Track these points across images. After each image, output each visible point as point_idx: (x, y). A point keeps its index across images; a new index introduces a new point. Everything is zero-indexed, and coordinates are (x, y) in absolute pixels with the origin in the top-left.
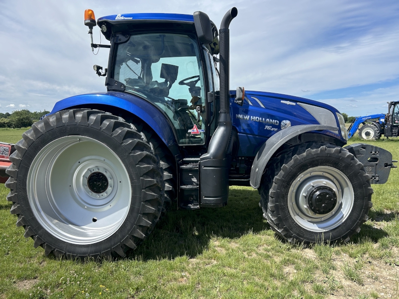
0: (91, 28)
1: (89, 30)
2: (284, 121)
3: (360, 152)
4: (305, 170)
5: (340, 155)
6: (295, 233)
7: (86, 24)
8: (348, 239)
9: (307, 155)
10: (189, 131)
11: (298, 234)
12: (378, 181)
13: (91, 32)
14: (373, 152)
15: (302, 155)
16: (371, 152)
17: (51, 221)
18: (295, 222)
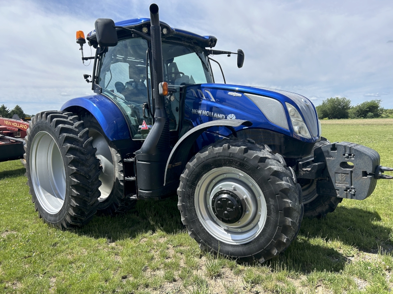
0: (82, 45)
1: (80, 47)
2: (230, 115)
3: (330, 154)
4: (209, 171)
5: (245, 155)
6: (203, 239)
7: (77, 42)
8: (262, 260)
9: (209, 154)
10: (140, 127)
11: (205, 241)
12: (354, 195)
13: (82, 49)
14: (347, 155)
15: (205, 154)
16: (344, 155)
17: (44, 193)
18: (202, 226)
